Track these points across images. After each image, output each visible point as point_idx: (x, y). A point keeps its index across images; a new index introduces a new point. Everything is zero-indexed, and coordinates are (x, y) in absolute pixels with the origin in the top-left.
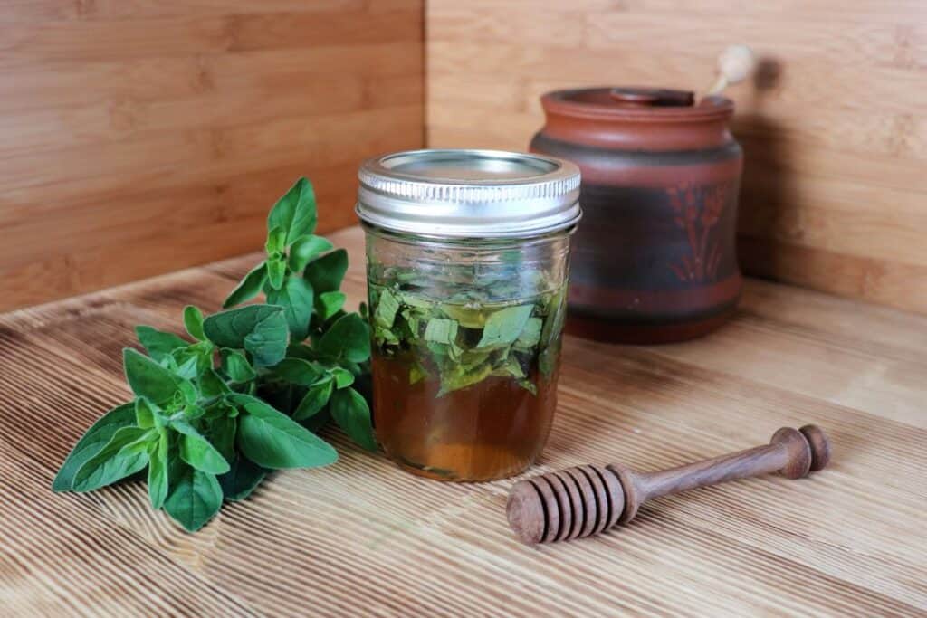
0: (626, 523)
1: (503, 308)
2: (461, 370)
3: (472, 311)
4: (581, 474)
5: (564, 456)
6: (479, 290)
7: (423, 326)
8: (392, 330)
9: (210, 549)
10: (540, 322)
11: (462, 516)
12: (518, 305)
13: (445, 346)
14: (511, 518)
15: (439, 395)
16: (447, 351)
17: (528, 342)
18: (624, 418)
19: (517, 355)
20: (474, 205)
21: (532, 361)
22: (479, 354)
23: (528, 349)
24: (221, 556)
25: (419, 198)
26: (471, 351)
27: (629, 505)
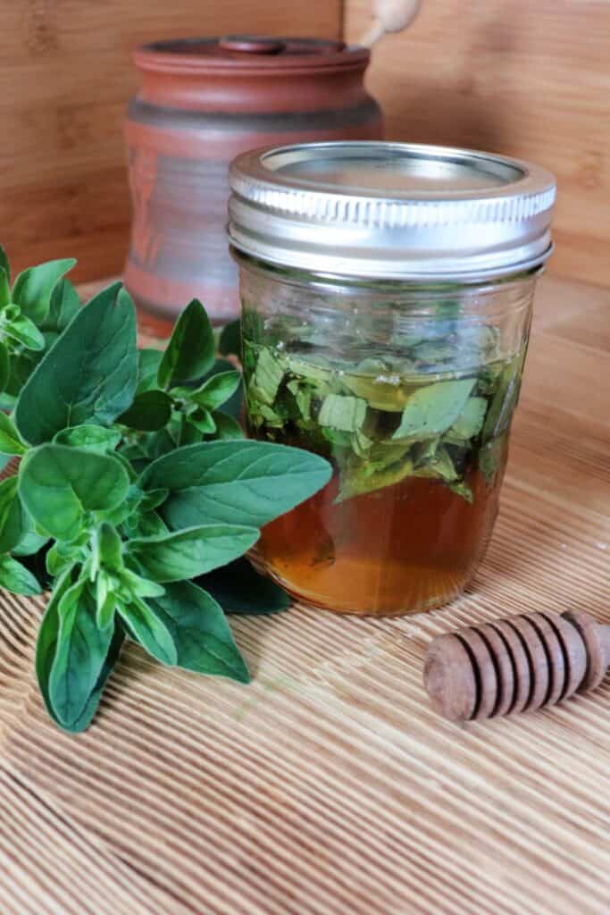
0: (589, 693)
1: (432, 383)
2: (370, 469)
3: (387, 386)
4: (531, 629)
5: (503, 580)
6: (399, 353)
7: (316, 404)
8: (272, 407)
9: (18, 713)
10: (485, 403)
11: (364, 669)
12: (454, 379)
13: (347, 435)
14: (429, 687)
15: (338, 500)
16: (350, 442)
17: (466, 433)
18: (587, 527)
19: (448, 448)
20: (397, 231)
21: (469, 457)
22: (396, 447)
23: (465, 441)
24: (32, 727)
25: (314, 216)
26: (383, 442)
27: (592, 671)
